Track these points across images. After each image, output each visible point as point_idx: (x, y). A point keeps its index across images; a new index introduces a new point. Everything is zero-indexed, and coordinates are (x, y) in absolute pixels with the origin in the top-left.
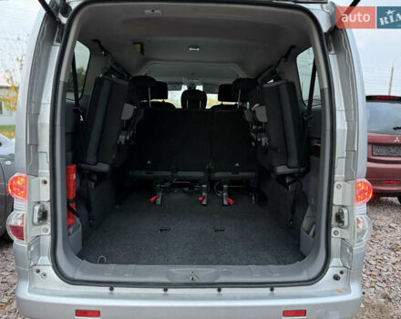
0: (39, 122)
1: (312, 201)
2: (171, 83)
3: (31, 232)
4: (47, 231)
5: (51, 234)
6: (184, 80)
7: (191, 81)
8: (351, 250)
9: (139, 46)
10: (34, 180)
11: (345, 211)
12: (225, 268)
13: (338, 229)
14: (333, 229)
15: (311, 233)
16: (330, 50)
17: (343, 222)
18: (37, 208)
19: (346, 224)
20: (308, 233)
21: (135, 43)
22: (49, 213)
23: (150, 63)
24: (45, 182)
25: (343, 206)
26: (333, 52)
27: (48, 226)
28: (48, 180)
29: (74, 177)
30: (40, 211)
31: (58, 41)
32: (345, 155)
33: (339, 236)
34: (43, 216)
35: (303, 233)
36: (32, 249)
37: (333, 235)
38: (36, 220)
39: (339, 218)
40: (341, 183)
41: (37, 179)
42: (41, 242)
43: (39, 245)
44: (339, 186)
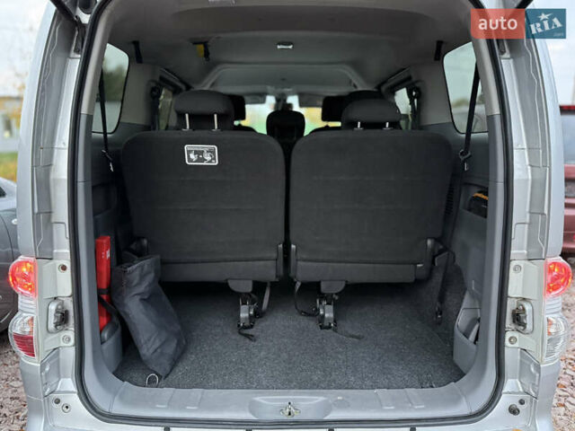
0: (52, 177)
1: (473, 285)
2: (249, 94)
3: (44, 344)
4: (69, 340)
5: (75, 345)
6: (269, 88)
7: (280, 90)
8: (538, 368)
9: (201, 47)
10: (47, 266)
11: (528, 307)
12: (339, 395)
13: (516, 335)
14: (508, 335)
15: (472, 337)
16: (502, 52)
17: (524, 325)
18: (53, 307)
19: (529, 327)
20: (466, 335)
21: (195, 43)
22: (71, 314)
23: (219, 67)
24: (64, 268)
25: (524, 299)
26: (507, 55)
27: (70, 333)
28: (68, 265)
29: (108, 256)
30: (57, 311)
31: (77, 51)
32: (528, 220)
33: (517, 345)
34: (63, 318)
35: (459, 335)
36: (47, 369)
37: (507, 342)
38: (51, 326)
39: (518, 318)
40: (522, 263)
41: (51, 263)
42: (61, 356)
43: (58, 361)
44: (518, 268)
